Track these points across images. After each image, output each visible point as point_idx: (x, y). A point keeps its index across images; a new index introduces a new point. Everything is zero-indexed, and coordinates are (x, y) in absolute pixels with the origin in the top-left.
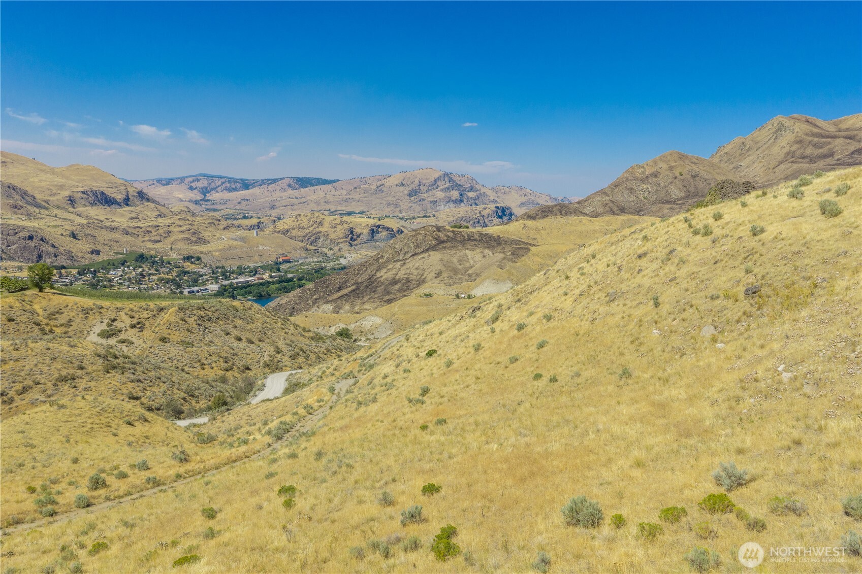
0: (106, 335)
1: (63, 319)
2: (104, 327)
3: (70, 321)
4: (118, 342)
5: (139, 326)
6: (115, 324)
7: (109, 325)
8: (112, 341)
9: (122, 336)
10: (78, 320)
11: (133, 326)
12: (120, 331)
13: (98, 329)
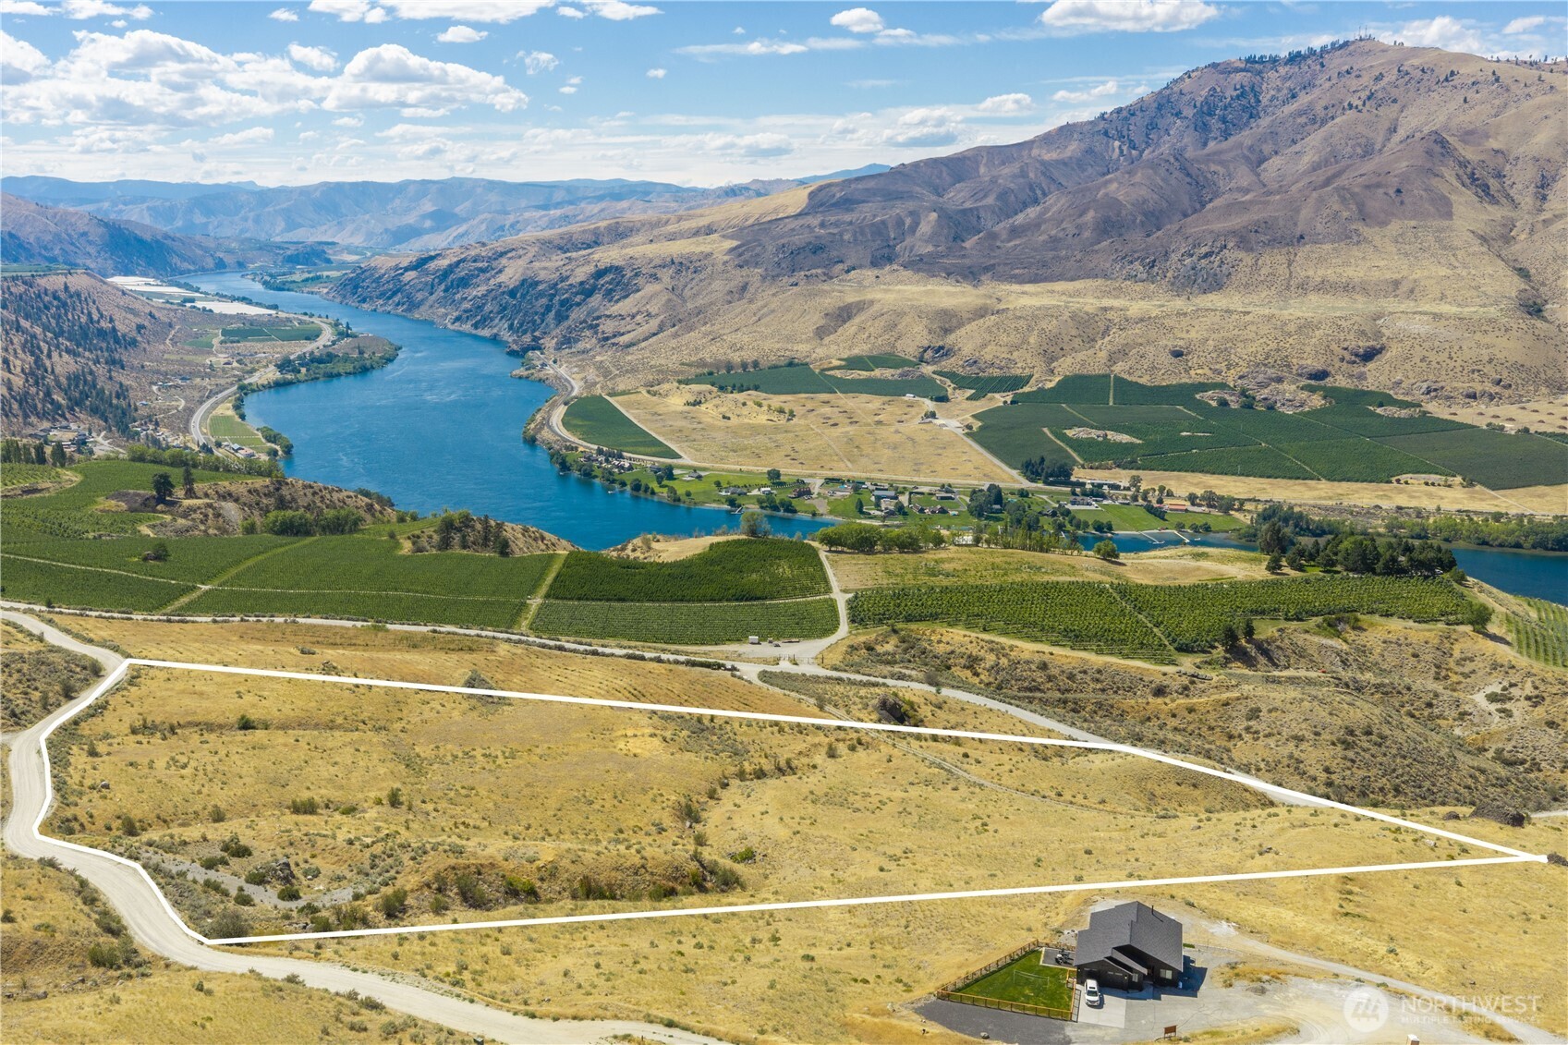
0: (1493, 698)
1: (1469, 667)
2: (1498, 689)
3: (1473, 672)
4: (1497, 710)
5: (1536, 700)
6: (1512, 690)
7: (1505, 689)
8: (1493, 707)
9: (1508, 706)
10: (1480, 673)
11: (1528, 698)
12: (1510, 699)
13: (1489, 690)
